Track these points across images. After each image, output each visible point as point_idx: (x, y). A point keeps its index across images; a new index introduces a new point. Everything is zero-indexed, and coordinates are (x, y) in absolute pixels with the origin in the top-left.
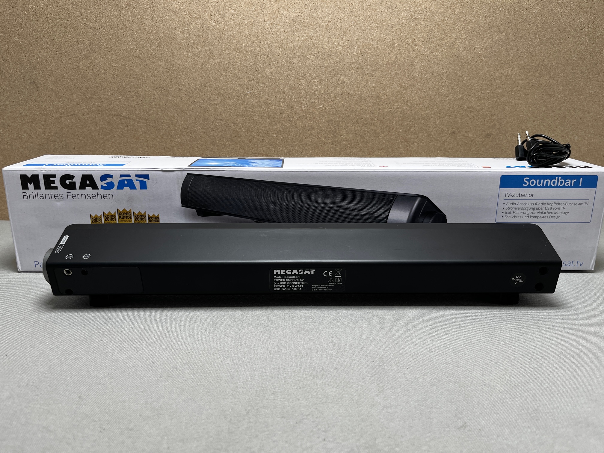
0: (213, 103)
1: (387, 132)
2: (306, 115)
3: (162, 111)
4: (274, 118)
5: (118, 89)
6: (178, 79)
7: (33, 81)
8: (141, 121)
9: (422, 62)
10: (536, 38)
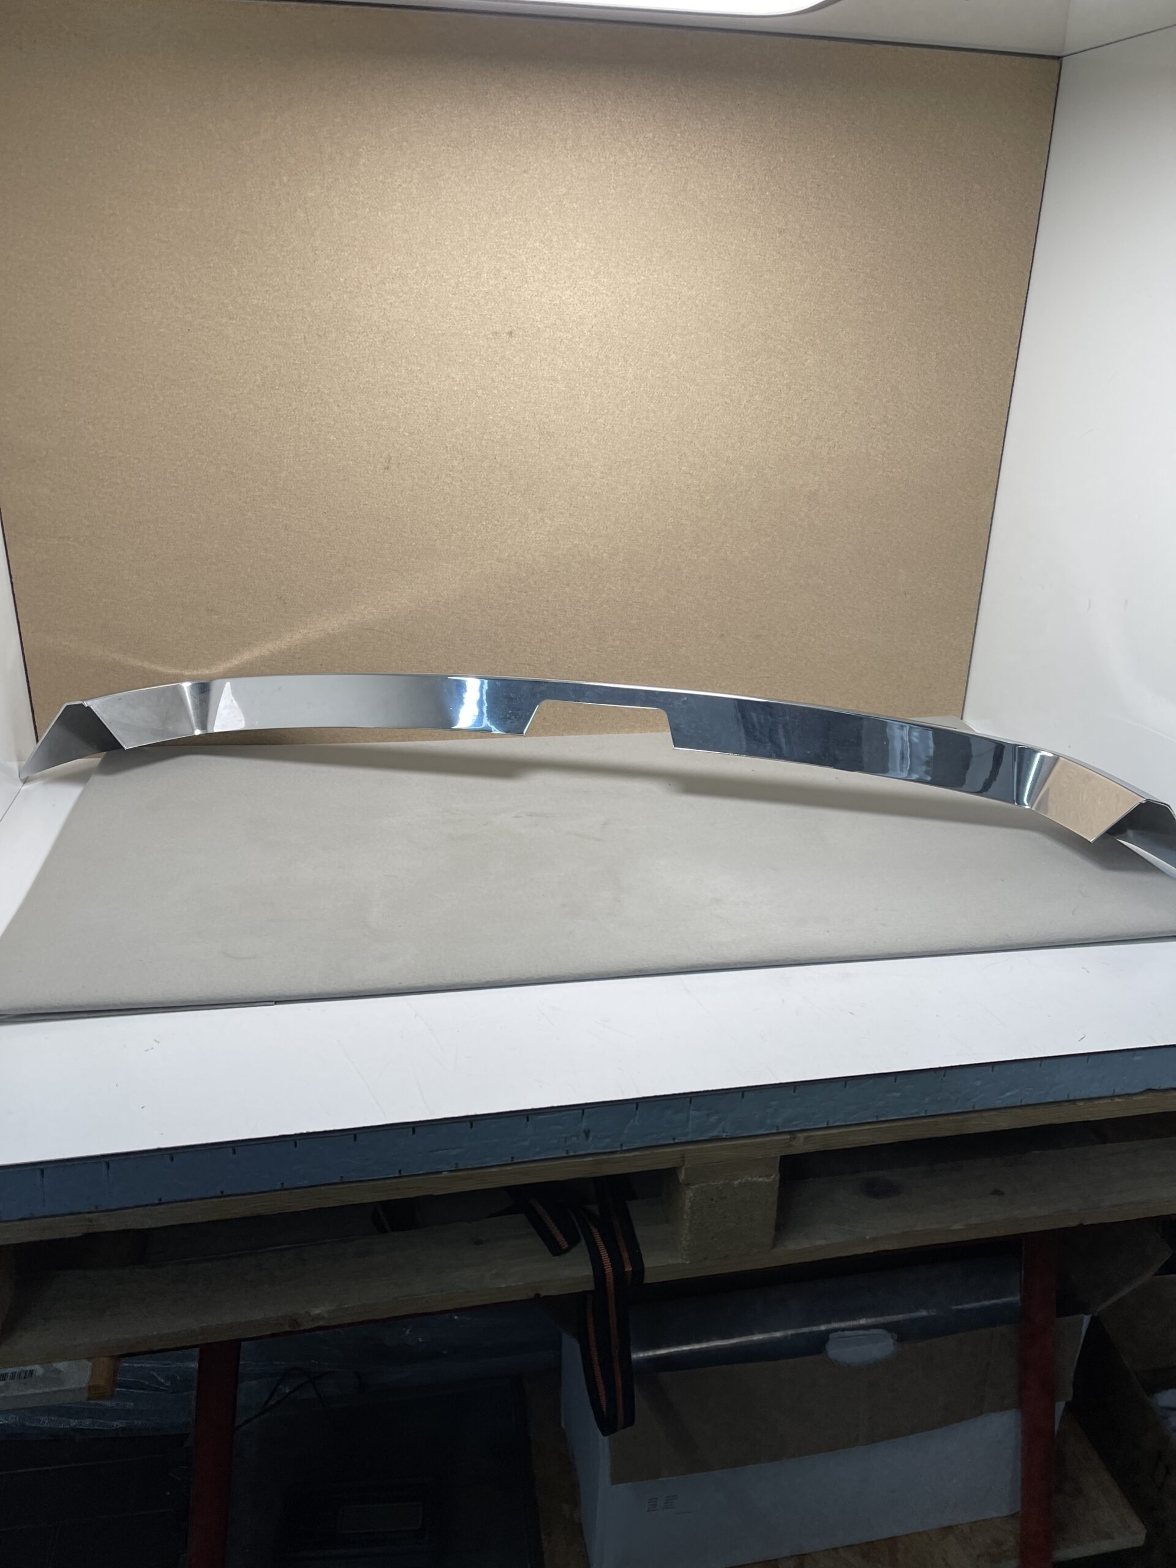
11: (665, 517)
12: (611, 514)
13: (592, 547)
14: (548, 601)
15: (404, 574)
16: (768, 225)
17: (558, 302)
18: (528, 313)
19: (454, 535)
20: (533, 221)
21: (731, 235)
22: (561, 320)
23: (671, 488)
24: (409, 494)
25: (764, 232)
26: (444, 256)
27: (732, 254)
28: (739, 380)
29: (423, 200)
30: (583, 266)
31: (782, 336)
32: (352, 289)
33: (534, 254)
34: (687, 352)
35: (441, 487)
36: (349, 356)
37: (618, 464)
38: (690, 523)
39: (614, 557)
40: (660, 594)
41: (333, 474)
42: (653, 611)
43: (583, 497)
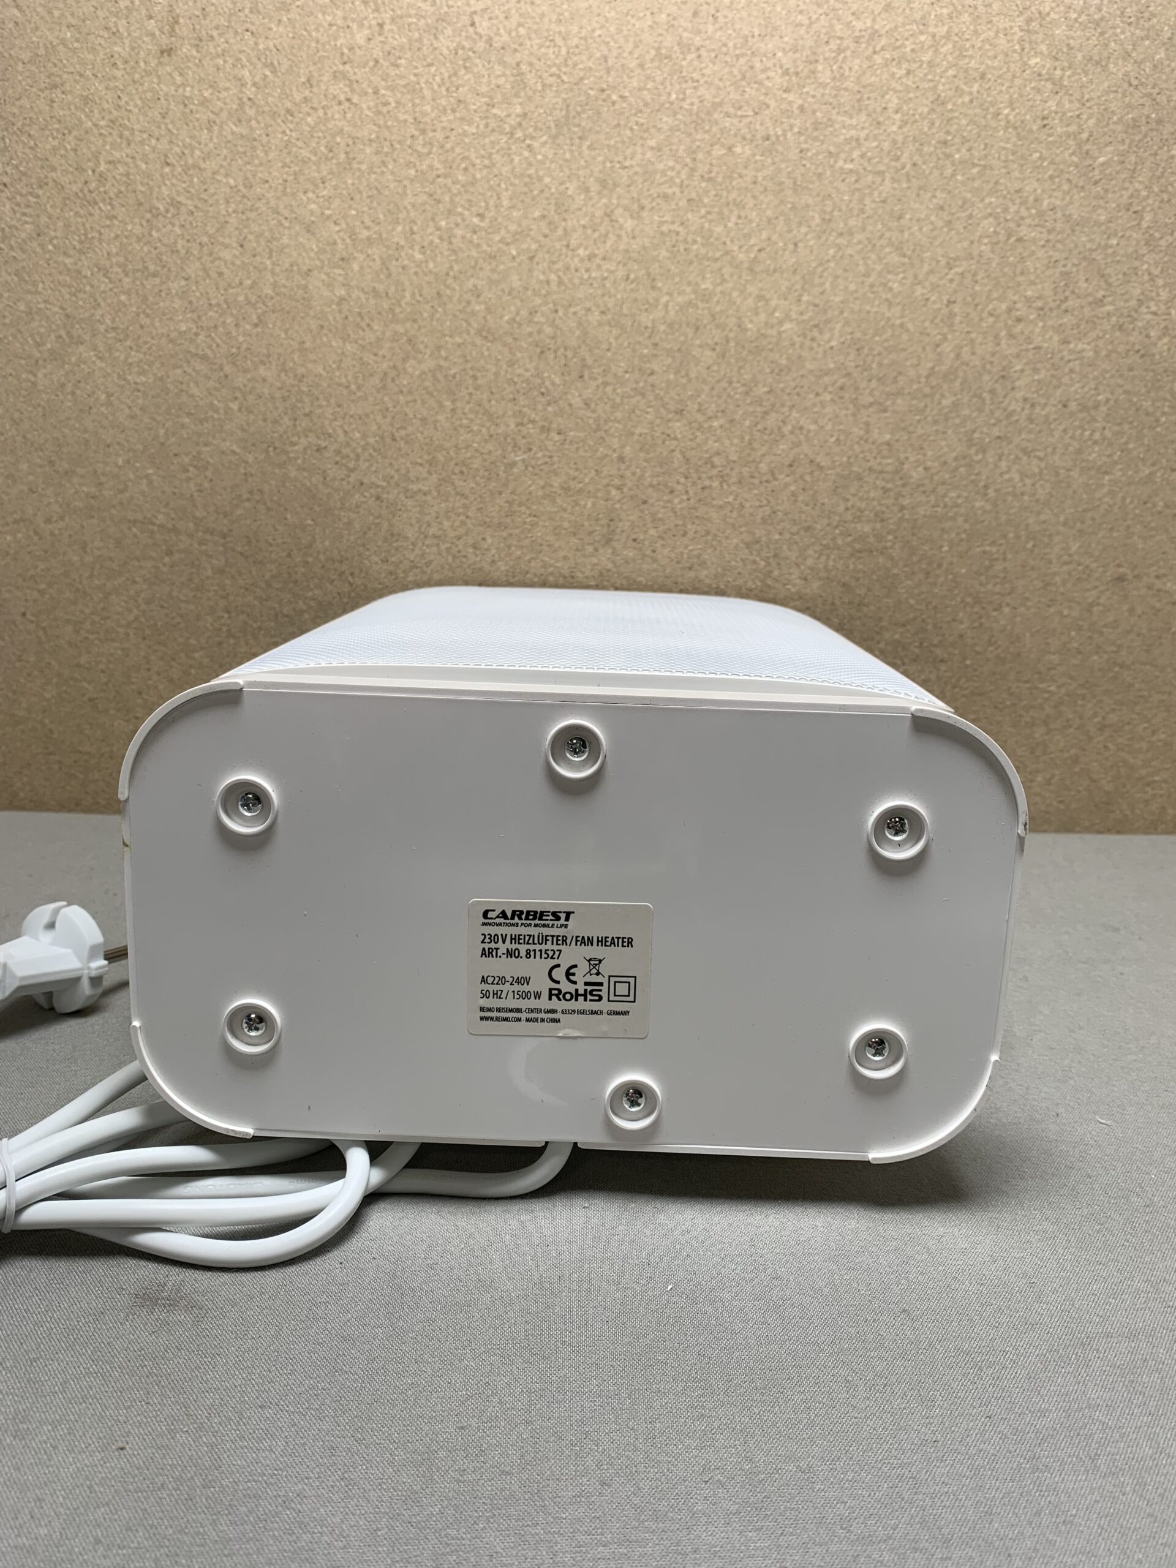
11: (970, 217)
12: (810, 201)
13: (750, 301)
14: (621, 459)
15: (228, 369)
19: (361, 257)
23: (993, 124)
24: (233, 133)
35: (321, 113)
37: (833, 45)
38: (1045, 236)
39: (815, 333)
40: (945, 450)
41: (20, 67)
42: (924, 499)
43: (730, 149)
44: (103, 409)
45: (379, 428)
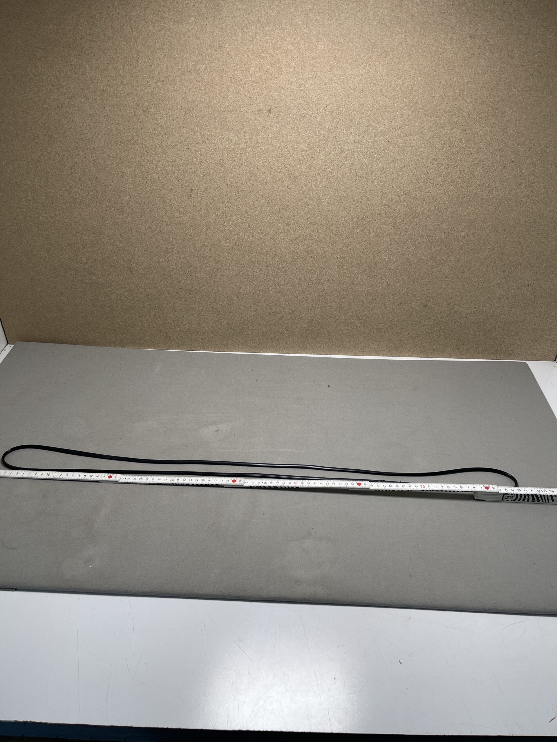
0: (244, 283)
1: (357, 303)
2: (304, 291)
3: (211, 287)
4: (283, 293)
5: (184, 274)
6: (222, 269)
7: (129, 268)
8: (198, 292)
9: (383, 262)
10: (462, 249)
11: (369, 232)
12: (333, 228)
13: (320, 248)
14: (290, 278)
16: (462, 31)
17: (303, 89)
18: (282, 97)
19: (233, 237)
20: (287, 30)
21: (433, 39)
22: (305, 101)
23: (374, 214)
24: (204, 212)
25: (458, 37)
26: (224, 56)
27: (433, 53)
28: (429, 144)
29: (210, 15)
30: (322, 62)
31: (464, 113)
32: (163, 79)
33: (287, 54)
34: (393, 124)
35: (224, 209)
36: (163, 124)
37: (339, 198)
38: (386, 236)
39: (334, 255)
40: (362, 278)
41: (157, 198)
42: (358, 287)
43: (316, 218)
44: (174, 266)
45: (236, 271)
